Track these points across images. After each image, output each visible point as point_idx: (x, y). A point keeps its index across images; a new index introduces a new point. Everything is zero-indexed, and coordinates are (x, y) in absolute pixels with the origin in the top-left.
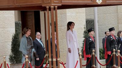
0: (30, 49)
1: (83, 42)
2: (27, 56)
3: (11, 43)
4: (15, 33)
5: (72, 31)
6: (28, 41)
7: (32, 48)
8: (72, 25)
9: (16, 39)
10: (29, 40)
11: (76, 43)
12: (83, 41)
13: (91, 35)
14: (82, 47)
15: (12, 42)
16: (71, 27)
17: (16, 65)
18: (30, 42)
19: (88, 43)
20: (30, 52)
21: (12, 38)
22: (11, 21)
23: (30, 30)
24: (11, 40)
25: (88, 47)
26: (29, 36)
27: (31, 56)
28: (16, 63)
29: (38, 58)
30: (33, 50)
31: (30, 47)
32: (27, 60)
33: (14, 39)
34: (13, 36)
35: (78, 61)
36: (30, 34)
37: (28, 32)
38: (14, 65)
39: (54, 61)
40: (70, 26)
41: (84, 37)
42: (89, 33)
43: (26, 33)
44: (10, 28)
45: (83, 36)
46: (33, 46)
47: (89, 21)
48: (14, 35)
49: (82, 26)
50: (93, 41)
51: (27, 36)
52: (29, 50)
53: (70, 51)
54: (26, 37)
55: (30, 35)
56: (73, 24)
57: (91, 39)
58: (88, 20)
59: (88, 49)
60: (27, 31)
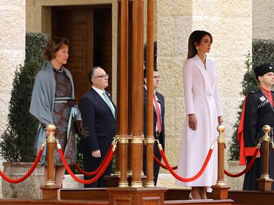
0: (64, 108)
1: (240, 110)
2: (52, 127)
3: (9, 97)
4: (23, 65)
5: (205, 62)
6: (58, 84)
7: (70, 104)
8: (203, 42)
9: (27, 83)
10: (62, 78)
11: (212, 98)
12: (241, 107)
13: (263, 86)
14: (236, 126)
15: (13, 93)
16: (200, 47)
17: (23, 166)
18: (65, 86)
19: (254, 111)
20: (63, 118)
21: (12, 81)
22: (12, 27)
23: (66, 48)
24: (11, 88)
25: (254, 123)
26: (64, 65)
27: (64, 130)
28: (21, 161)
29: (99, 152)
30: (74, 111)
31: (63, 100)
32: (52, 139)
33: (21, 82)
34: (17, 74)
35: (211, 151)
36: (68, 60)
37: (60, 52)
38: (15, 166)
39: (134, 145)
40: (199, 43)
41: (244, 93)
42: (260, 78)
43: (55, 57)
44: (8, 49)
45: (241, 89)
46: (74, 98)
47: (265, 46)
48: (19, 71)
49: (239, 59)
50: (268, 104)
51: (57, 67)
52: (61, 112)
53: (192, 125)
54: (54, 70)
55: (65, 62)
56: (207, 37)
57: (262, 99)
58: (261, 43)
59: (254, 131)
60: (57, 50)
